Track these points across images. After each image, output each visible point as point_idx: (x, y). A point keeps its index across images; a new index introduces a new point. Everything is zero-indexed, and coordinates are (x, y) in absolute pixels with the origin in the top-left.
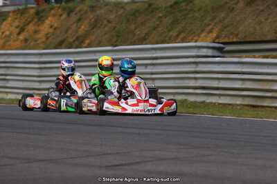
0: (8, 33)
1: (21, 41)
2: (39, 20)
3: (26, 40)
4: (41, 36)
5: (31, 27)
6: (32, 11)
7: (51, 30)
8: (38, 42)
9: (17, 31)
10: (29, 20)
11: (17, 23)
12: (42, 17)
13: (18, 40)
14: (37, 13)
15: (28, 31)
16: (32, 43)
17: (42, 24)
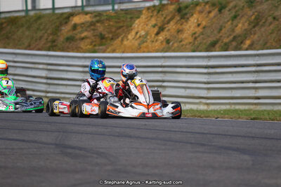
0: (143, 33)
1: (162, 42)
2: (182, 18)
3: (168, 41)
5: (172, 26)
6: (172, 8)
7: (199, 30)
8: (183, 43)
9: (156, 30)
10: (168, 18)
11: (153, 22)
12: (186, 14)
13: (157, 41)
14: (179, 10)
15: (169, 30)
16: (176, 45)
17: (187, 22)
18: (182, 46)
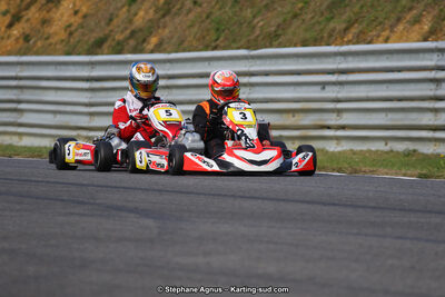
1: (17, 40)
3: (27, 38)
4: (57, 29)
5: (33, 14)
7: (76, 20)
8: (51, 40)
9: (7, 19)
11: (3, 6)
13: (9, 37)
15: (28, 20)
17: (57, 7)
18: (50, 45)
